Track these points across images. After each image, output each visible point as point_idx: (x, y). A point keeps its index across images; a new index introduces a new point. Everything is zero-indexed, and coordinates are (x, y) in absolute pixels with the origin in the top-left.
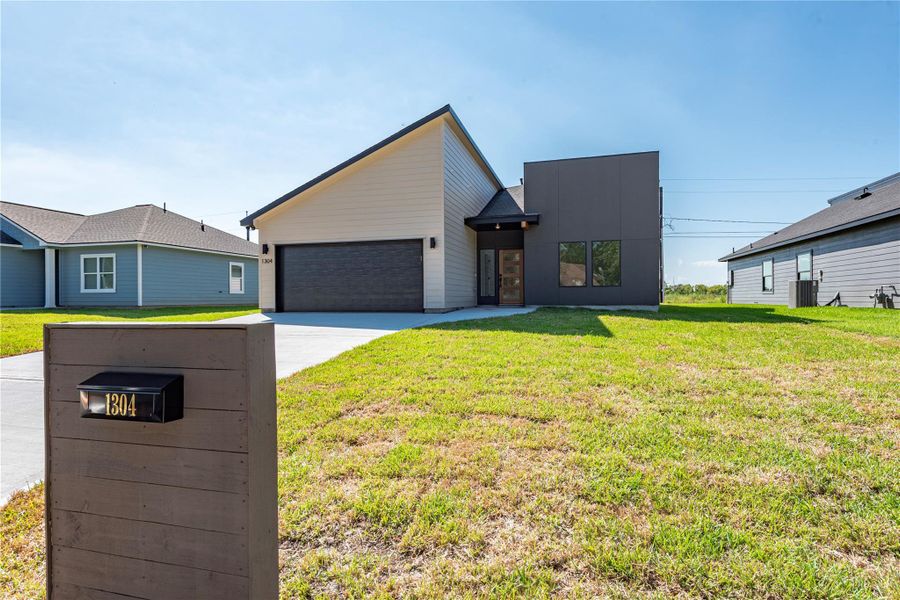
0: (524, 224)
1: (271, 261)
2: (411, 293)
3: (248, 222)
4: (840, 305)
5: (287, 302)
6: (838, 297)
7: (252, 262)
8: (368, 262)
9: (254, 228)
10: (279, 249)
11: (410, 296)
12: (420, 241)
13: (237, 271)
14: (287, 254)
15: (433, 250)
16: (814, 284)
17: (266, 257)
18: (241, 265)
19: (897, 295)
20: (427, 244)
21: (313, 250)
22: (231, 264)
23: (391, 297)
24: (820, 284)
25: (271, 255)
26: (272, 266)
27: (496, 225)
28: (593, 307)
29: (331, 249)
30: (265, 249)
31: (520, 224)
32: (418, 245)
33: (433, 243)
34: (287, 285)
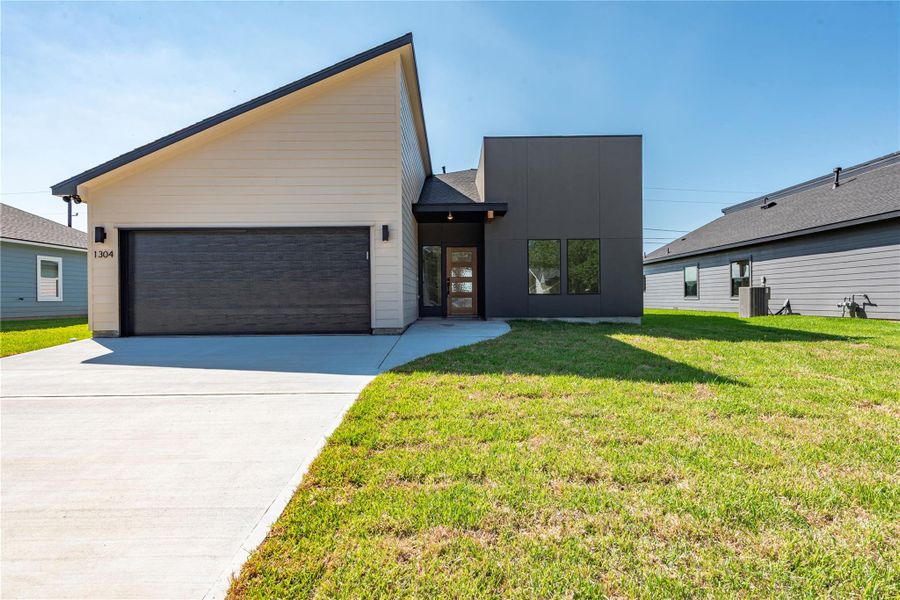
0: (491, 214)
1: (112, 254)
2: (351, 305)
3: (68, 190)
4: (790, 313)
5: (141, 319)
6: (788, 305)
7: (76, 257)
8: (281, 258)
9: (79, 201)
10: (125, 235)
11: (348, 311)
12: (366, 230)
13: (50, 269)
14: (140, 244)
15: (386, 244)
16: (767, 291)
17: (101, 247)
18: (59, 260)
19: (870, 304)
20: (376, 235)
21: (188, 238)
22: (40, 258)
23: (319, 311)
24: (772, 292)
25: (112, 244)
26: (114, 262)
27: (447, 214)
28: (569, 320)
29: (220, 238)
30: (101, 235)
31: (486, 213)
32: (362, 236)
33: (386, 233)
34: (140, 291)
